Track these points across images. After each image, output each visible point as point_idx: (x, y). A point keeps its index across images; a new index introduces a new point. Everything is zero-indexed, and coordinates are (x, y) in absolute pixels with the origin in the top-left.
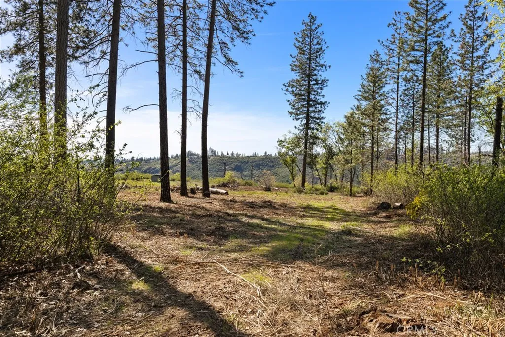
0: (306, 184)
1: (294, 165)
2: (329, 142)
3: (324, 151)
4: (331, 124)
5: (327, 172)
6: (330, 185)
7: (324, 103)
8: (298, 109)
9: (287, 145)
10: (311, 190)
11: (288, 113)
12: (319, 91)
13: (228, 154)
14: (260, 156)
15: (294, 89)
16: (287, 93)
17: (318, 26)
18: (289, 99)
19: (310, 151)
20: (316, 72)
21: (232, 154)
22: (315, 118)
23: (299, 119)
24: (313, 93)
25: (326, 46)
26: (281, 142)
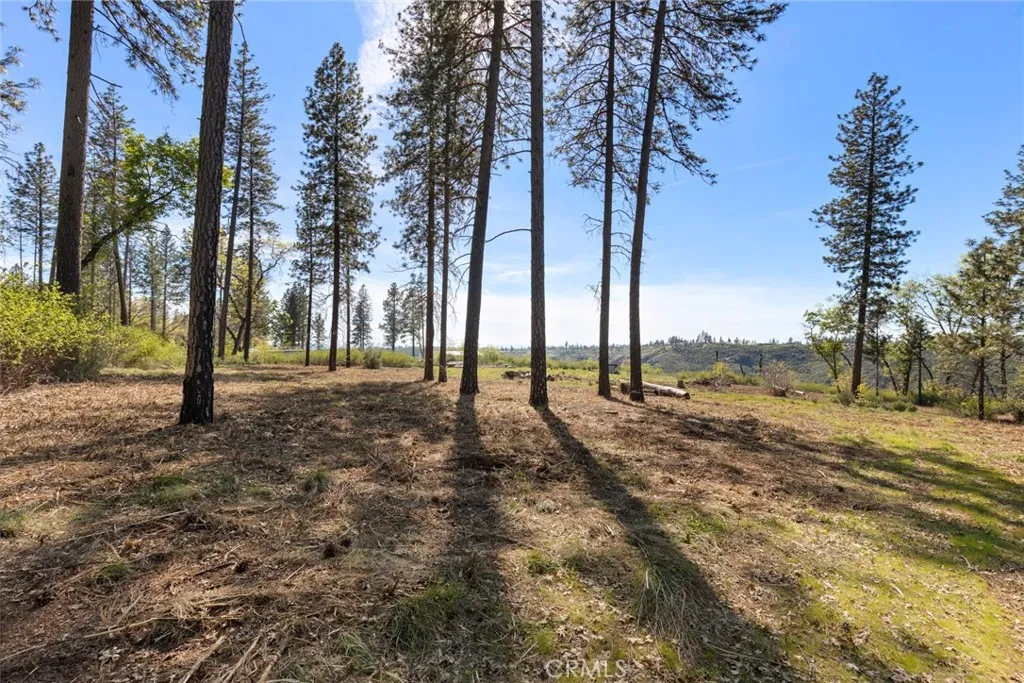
0: (861, 387)
1: (837, 354)
2: (914, 314)
3: (903, 330)
4: (921, 280)
5: (910, 368)
6: (917, 391)
7: (904, 236)
8: (846, 251)
9: (823, 320)
10: (873, 399)
11: (823, 261)
12: (894, 214)
13: (729, 341)
14: (780, 343)
15: (837, 216)
16: (819, 224)
17: (892, 93)
18: (825, 237)
19: (873, 331)
20: (886, 179)
21: (736, 341)
22: (884, 264)
23: (846, 269)
24: (878, 218)
25: (912, 126)
26: (811, 317)
